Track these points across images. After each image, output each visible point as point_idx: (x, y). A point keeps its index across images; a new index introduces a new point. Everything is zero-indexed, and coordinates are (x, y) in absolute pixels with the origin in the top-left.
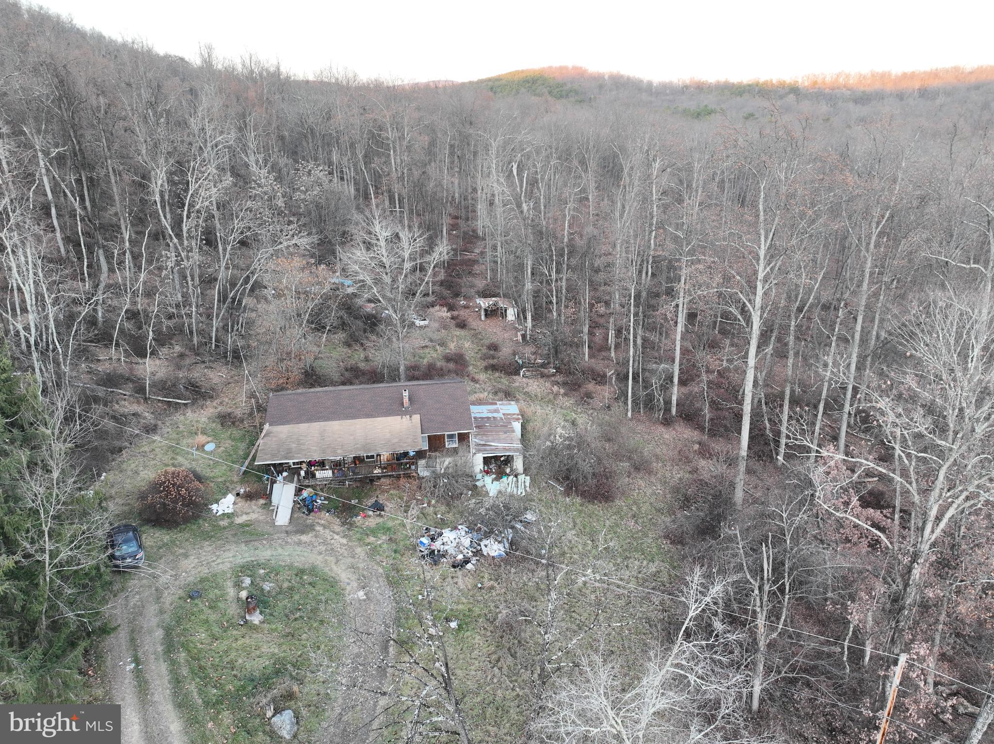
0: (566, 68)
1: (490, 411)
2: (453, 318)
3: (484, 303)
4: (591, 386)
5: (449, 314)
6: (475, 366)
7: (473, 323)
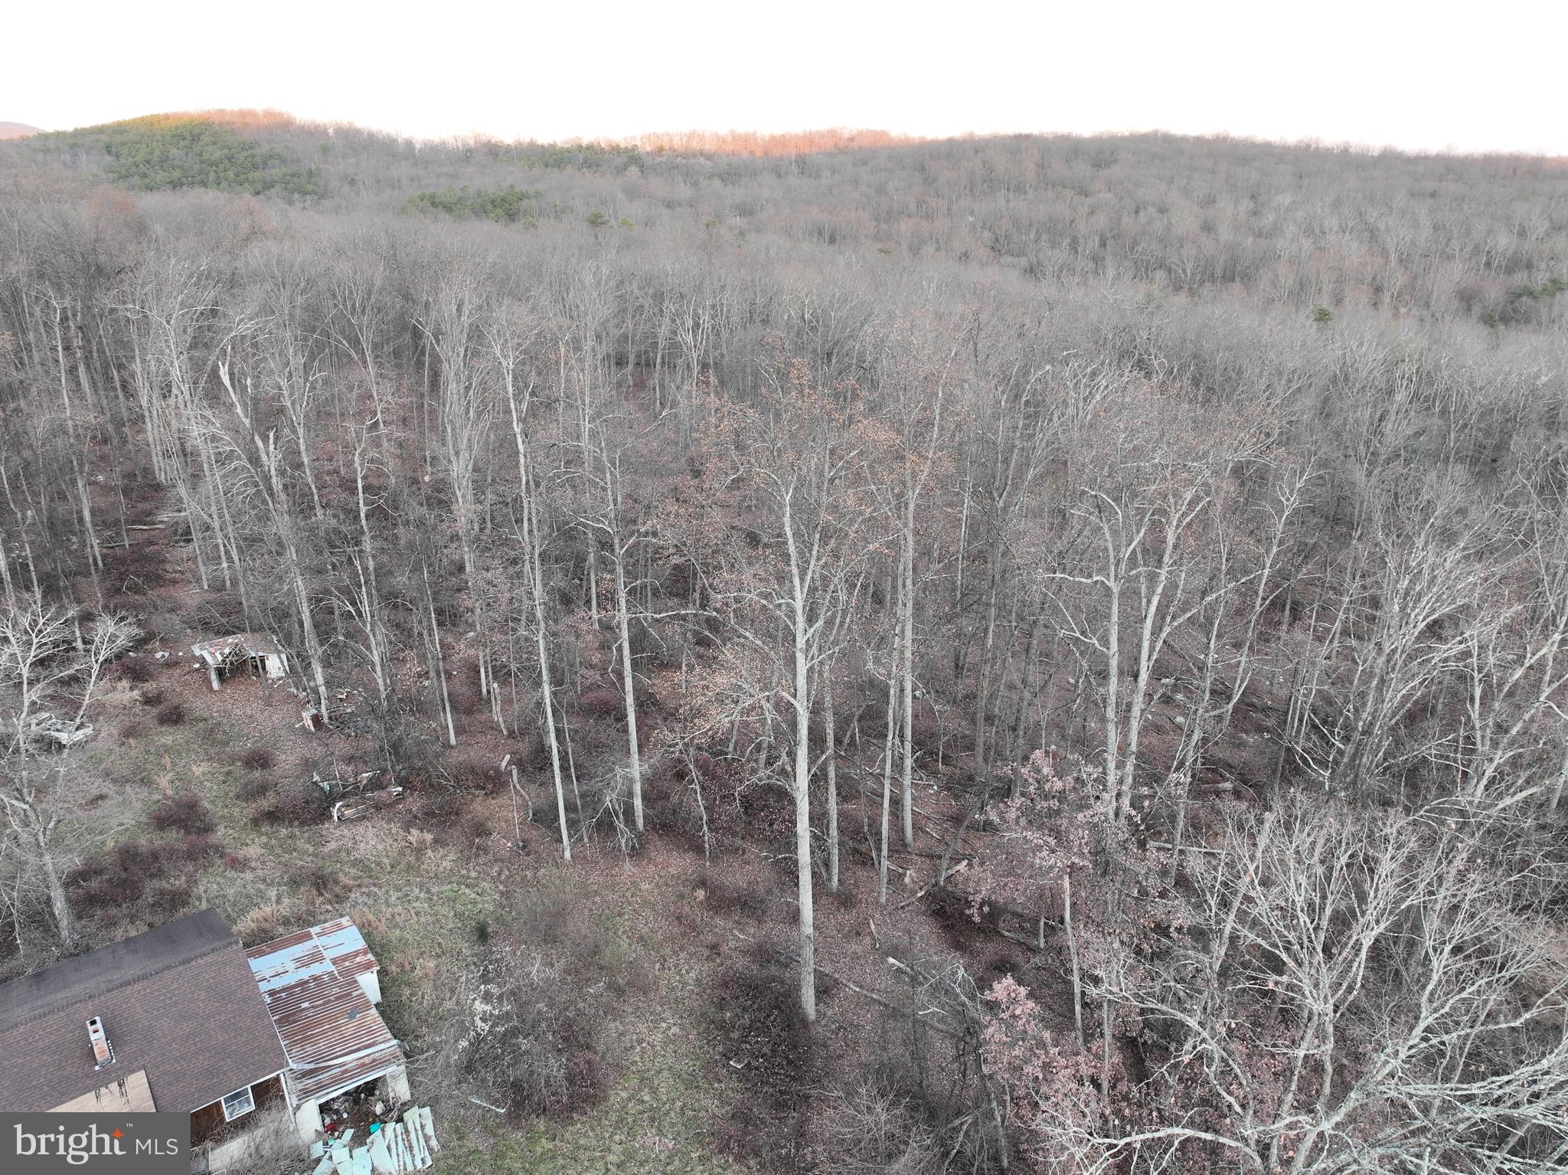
0: (252, 114)
1: (303, 962)
2: (148, 701)
3: (212, 653)
4: (480, 806)
5: (136, 694)
6: (231, 823)
7: (197, 704)
